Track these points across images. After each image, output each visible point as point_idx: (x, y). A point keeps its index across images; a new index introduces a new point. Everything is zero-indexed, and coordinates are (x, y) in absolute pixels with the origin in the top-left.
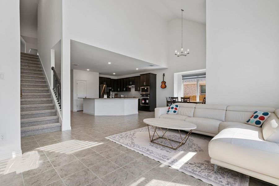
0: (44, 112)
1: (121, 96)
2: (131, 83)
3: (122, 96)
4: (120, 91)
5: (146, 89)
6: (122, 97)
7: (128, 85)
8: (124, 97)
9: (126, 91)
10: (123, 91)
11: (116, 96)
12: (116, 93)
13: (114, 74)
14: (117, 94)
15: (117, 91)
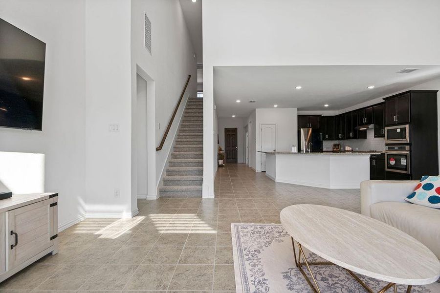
0: (190, 170)
1: (346, 150)
2: (365, 120)
3: (347, 148)
4: (343, 138)
5: (399, 130)
6: (348, 151)
7: (360, 125)
8: (352, 151)
9: (355, 137)
10: (349, 138)
11: (337, 150)
12: (336, 142)
13: (326, 106)
14: (338, 145)
15: (338, 139)
